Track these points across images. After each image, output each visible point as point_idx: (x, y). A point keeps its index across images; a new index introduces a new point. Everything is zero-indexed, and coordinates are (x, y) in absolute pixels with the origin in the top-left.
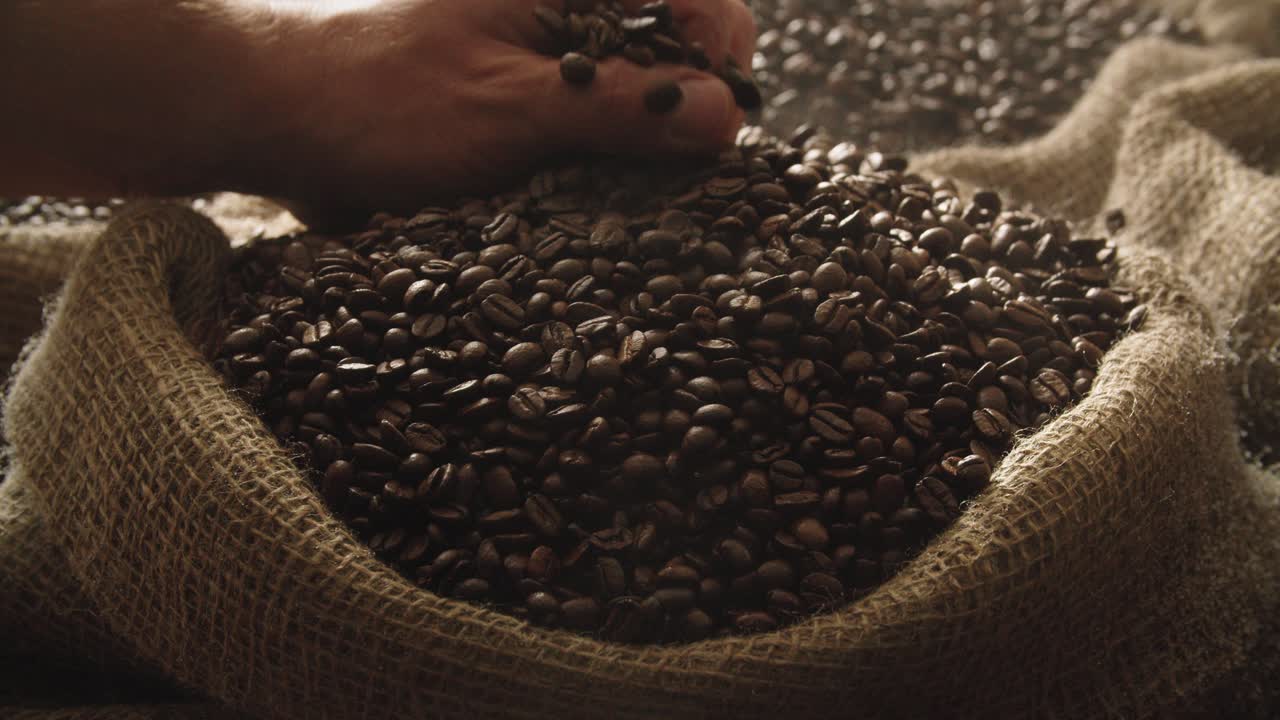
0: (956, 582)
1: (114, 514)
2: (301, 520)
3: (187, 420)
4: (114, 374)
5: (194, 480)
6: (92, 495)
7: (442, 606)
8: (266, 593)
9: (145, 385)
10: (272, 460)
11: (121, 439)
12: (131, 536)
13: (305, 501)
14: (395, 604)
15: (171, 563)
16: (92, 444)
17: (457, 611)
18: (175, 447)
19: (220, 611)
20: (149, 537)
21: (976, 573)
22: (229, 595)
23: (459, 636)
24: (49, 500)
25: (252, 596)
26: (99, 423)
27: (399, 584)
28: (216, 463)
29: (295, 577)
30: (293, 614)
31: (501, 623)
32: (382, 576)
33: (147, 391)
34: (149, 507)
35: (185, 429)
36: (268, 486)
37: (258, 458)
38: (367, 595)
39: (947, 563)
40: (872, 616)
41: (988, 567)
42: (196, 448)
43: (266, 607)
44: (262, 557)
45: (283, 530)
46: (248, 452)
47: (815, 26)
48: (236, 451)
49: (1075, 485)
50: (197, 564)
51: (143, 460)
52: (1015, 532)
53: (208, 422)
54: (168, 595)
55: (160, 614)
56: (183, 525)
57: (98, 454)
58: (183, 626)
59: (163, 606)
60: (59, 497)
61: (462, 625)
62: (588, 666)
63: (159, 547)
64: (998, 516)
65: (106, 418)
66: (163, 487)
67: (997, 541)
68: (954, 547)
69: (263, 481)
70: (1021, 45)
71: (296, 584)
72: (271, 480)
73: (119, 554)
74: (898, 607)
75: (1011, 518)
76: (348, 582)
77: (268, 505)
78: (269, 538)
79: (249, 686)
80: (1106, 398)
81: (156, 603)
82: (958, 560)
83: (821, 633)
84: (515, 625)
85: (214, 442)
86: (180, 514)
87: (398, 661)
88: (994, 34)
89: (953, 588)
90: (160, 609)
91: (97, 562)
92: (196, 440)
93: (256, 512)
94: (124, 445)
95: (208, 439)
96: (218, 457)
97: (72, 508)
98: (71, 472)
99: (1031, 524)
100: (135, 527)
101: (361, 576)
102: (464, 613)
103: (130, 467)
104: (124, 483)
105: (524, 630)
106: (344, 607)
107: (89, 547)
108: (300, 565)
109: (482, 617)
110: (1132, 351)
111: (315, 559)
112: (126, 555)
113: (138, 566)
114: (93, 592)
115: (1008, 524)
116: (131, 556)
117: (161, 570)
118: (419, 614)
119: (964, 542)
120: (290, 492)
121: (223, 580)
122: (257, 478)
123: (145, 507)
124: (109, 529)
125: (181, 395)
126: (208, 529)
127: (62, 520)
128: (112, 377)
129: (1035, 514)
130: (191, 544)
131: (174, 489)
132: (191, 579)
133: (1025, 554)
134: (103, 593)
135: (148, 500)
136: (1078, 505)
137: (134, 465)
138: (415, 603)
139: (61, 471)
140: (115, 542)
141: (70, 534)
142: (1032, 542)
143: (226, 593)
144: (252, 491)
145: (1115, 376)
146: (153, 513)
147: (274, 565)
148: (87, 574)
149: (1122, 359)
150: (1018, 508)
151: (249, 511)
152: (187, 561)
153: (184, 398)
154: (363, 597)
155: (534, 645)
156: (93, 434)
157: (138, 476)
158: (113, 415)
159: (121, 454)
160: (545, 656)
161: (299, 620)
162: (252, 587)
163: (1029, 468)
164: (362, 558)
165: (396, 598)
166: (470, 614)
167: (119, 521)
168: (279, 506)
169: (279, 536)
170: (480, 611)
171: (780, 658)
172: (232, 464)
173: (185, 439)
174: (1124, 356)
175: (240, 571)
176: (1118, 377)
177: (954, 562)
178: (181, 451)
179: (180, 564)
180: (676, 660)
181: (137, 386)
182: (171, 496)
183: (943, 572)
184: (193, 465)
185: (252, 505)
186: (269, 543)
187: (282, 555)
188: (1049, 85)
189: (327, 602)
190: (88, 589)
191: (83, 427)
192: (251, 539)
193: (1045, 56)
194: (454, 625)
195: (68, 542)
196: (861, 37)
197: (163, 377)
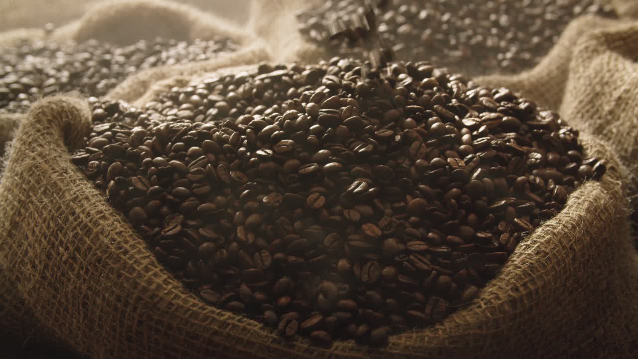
0: (489, 314)
1: (43, 263)
2: (146, 267)
3: (83, 213)
4: (40, 190)
5: (89, 245)
6: (31, 253)
7: (219, 314)
8: (126, 304)
9: (58, 194)
10: (131, 236)
11: (47, 223)
12: (53, 275)
13: (148, 257)
14: (194, 312)
15: (75, 288)
16: (30, 227)
17: (226, 317)
18: (77, 227)
19: (101, 314)
20: (63, 274)
21: (500, 310)
22: (107, 306)
23: (228, 329)
24: (6, 257)
25: (119, 306)
26: (34, 215)
27: (196, 302)
28: (101, 236)
29: (142, 296)
30: (140, 316)
31: (249, 324)
32: (187, 297)
33: (59, 198)
34: (64, 259)
35: (82, 218)
36: (129, 249)
37: (123, 234)
38: (179, 307)
39: (485, 304)
40: (444, 331)
41: (506, 307)
42: (89, 228)
43: (126, 312)
44: (126, 285)
45: (137, 272)
46: (118, 230)
47: (414, 9)
48: (112, 230)
49: (552, 265)
50: (90, 288)
51: (60, 235)
52: (521, 289)
53: (95, 215)
54: (74, 305)
55: (68, 316)
56: (82, 268)
57: (34, 232)
58: (81, 321)
59: (70, 311)
60: (12, 255)
61: (229, 324)
62: (294, 349)
63: (69, 280)
64: (512, 280)
65: (38, 213)
66: (71, 248)
67: (511, 293)
68: (489, 295)
69: (127, 246)
70: (521, 18)
71: (142, 300)
72: (131, 246)
73: (46, 284)
74: (458, 326)
75: (519, 281)
76: (170, 299)
77: (129, 259)
78: (130, 276)
79: (116, 353)
80: (569, 217)
81: (66, 310)
82: (491, 303)
83: (417, 337)
84: (256, 326)
85: (100, 225)
86: (81, 263)
87: (195, 342)
88: (507, 12)
89: (487, 317)
90: (68, 312)
91: (34, 288)
92: (89, 224)
93: (122, 262)
94: (48, 227)
95: (96, 224)
96: (102, 233)
97: (19, 260)
98: (18, 242)
99: (529, 285)
100: (56, 269)
101: (177, 297)
102: (230, 318)
103: (53, 239)
104: (49, 247)
105: (261, 328)
106: (168, 312)
107: (29, 280)
108: (145, 290)
109: (239, 321)
110: (586, 193)
111: (153, 287)
112: (50, 284)
113: (56, 290)
114: (31, 305)
115: (518, 285)
116: (53, 285)
117: (69, 292)
118: (206, 318)
119: (494, 293)
120: (141, 252)
121: (104, 297)
122: (123, 244)
123: (61, 259)
124: (40, 271)
125: (78, 200)
126: (97, 270)
127: (14, 266)
128: (39, 191)
129: (531, 280)
130: (87, 278)
131: (77, 249)
132: (86, 297)
133: (526, 301)
134: (37, 305)
135: (63, 255)
136: (553, 275)
137: (54, 237)
138: (205, 312)
139: (13, 241)
140: (44, 278)
141: (18, 274)
142: (529, 294)
143: (105, 304)
144: (121, 251)
145: (575, 205)
146: (65, 262)
147: (132, 290)
148: (28, 295)
149: (581, 197)
150: (523, 277)
151: (119, 261)
152: (84, 287)
153: (80, 201)
154: (178, 307)
155: (266, 337)
156: (31, 221)
157: (57, 243)
158: (41, 211)
159: (47, 232)
160: (272, 342)
161: (144, 318)
162: (119, 301)
163: (529, 254)
164: (177, 287)
165: (194, 309)
166: (233, 319)
167: (46, 267)
168: (135, 259)
169: (135, 275)
170: (238, 318)
171: (395, 349)
172: (110, 237)
173: (83, 224)
174: (582, 196)
175: (113, 292)
176: (577, 206)
177: (489, 304)
178: (81, 229)
179: (80, 288)
180: (340, 348)
181: (53, 195)
182: (76, 253)
183: (482, 309)
184: (89, 237)
185: (120, 258)
186: (130, 278)
187: (136, 285)
188: (536, 40)
189: (158, 309)
190: (29, 303)
191: (25, 218)
192: (119, 276)
193: (533, 24)
194: (224, 324)
195: (17, 277)
196: (438, 15)
197: (67, 189)
